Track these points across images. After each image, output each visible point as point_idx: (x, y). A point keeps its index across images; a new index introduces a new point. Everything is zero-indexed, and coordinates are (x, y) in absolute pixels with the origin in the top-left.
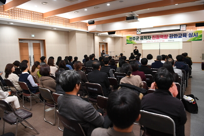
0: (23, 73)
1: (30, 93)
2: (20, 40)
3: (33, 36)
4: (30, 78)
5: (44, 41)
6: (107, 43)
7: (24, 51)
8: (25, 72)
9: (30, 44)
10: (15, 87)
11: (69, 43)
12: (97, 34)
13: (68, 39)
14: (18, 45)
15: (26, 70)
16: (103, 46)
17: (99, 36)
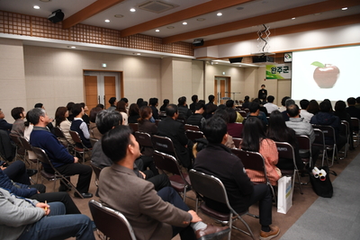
0: (76, 119)
1: (82, 148)
2: (85, 71)
3: (105, 65)
4: (83, 126)
5: (121, 73)
6: (229, 78)
7: (91, 89)
8: (78, 118)
9: (101, 78)
10: (66, 139)
11: (161, 77)
12: (210, 62)
13: (161, 70)
14: (81, 80)
15: (80, 115)
16: (222, 83)
17: (215, 65)
